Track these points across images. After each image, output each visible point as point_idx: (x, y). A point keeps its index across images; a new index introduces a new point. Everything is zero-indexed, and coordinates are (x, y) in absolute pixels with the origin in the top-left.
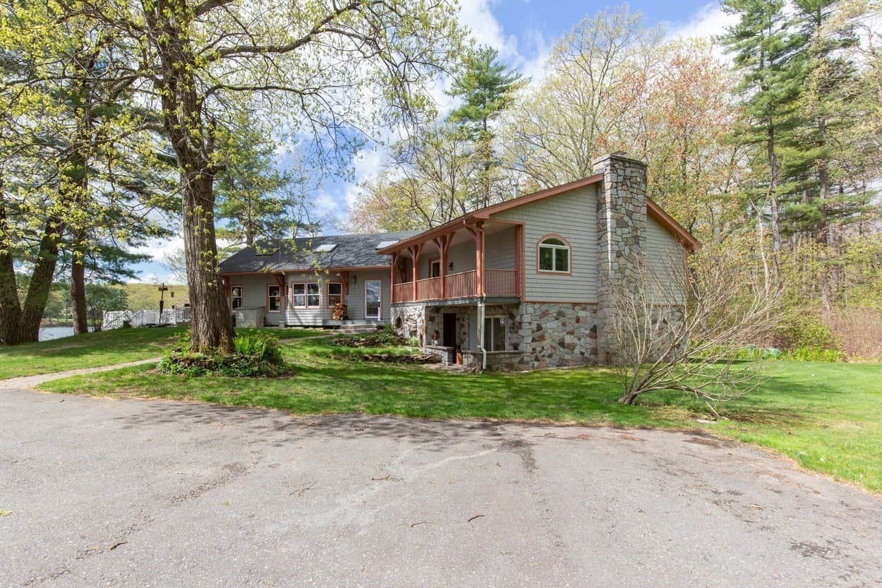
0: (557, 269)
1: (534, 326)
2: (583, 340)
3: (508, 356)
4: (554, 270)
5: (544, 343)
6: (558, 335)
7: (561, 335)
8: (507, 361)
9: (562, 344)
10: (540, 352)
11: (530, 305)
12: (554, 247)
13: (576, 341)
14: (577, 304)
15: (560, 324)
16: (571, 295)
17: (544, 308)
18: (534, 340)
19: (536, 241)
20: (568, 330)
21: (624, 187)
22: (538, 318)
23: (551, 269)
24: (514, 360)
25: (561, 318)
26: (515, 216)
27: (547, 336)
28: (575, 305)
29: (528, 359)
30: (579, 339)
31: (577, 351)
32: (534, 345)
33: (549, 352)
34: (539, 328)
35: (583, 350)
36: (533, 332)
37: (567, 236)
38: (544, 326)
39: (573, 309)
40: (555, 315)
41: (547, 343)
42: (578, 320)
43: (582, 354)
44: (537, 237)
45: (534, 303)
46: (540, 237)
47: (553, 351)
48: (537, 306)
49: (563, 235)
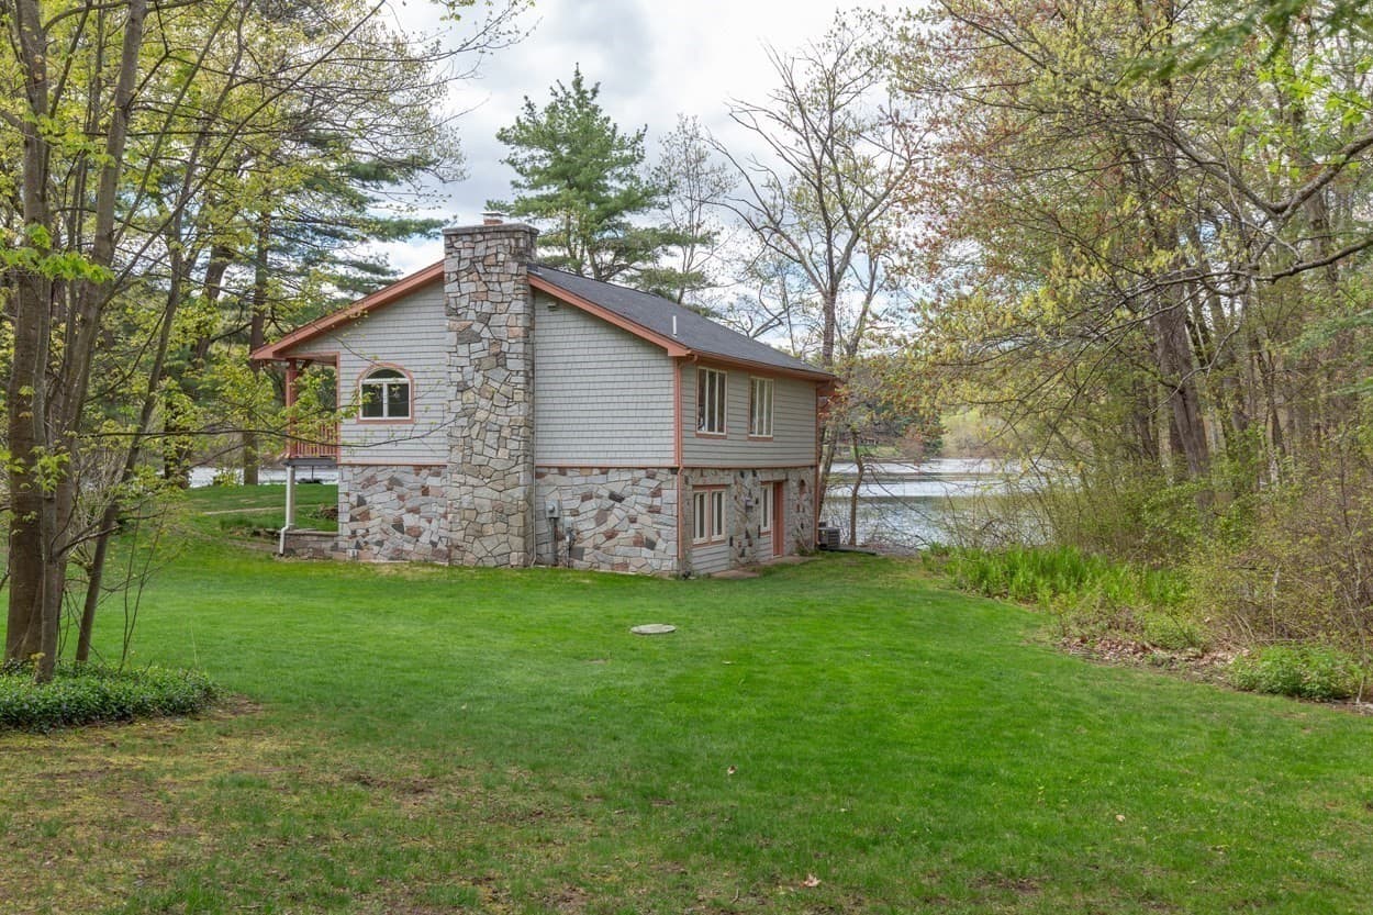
0: (390, 414)
1: (353, 499)
2: (434, 522)
3: (315, 538)
4: (386, 417)
5: (368, 524)
6: (392, 513)
7: (397, 513)
8: (317, 546)
9: (398, 526)
10: (363, 536)
11: (347, 468)
12: (385, 382)
13: (423, 523)
14: (425, 466)
15: (394, 496)
16: (413, 453)
17: (369, 473)
18: (352, 519)
19: (356, 376)
20: (409, 505)
21: (474, 276)
22: (359, 487)
23: (381, 414)
24: (324, 545)
25: (396, 488)
26: (325, 345)
27: (373, 513)
28: (418, 468)
29: (346, 545)
30: (430, 522)
31: (424, 539)
32: (354, 525)
33: (378, 537)
34: (361, 502)
35: (435, 539)
36: (352, 507)
37: (407, 362)
38: (368, 499)
39: (417, 474)
40: (386, 483)
41: (374, 524)
42: (425, 491)
43: (434, 544)
44: (357, 370)
45: (353, 466)
46: (361, 370)
47: (385, 537)
48: (357, 470)
49: (400, 363)
